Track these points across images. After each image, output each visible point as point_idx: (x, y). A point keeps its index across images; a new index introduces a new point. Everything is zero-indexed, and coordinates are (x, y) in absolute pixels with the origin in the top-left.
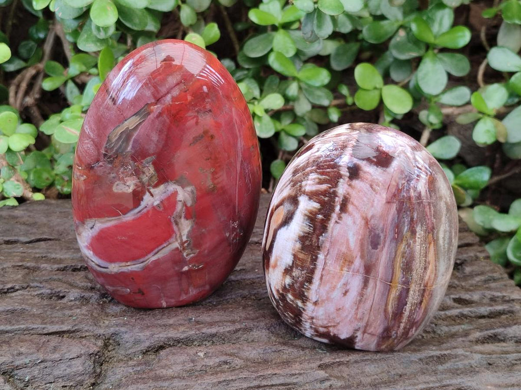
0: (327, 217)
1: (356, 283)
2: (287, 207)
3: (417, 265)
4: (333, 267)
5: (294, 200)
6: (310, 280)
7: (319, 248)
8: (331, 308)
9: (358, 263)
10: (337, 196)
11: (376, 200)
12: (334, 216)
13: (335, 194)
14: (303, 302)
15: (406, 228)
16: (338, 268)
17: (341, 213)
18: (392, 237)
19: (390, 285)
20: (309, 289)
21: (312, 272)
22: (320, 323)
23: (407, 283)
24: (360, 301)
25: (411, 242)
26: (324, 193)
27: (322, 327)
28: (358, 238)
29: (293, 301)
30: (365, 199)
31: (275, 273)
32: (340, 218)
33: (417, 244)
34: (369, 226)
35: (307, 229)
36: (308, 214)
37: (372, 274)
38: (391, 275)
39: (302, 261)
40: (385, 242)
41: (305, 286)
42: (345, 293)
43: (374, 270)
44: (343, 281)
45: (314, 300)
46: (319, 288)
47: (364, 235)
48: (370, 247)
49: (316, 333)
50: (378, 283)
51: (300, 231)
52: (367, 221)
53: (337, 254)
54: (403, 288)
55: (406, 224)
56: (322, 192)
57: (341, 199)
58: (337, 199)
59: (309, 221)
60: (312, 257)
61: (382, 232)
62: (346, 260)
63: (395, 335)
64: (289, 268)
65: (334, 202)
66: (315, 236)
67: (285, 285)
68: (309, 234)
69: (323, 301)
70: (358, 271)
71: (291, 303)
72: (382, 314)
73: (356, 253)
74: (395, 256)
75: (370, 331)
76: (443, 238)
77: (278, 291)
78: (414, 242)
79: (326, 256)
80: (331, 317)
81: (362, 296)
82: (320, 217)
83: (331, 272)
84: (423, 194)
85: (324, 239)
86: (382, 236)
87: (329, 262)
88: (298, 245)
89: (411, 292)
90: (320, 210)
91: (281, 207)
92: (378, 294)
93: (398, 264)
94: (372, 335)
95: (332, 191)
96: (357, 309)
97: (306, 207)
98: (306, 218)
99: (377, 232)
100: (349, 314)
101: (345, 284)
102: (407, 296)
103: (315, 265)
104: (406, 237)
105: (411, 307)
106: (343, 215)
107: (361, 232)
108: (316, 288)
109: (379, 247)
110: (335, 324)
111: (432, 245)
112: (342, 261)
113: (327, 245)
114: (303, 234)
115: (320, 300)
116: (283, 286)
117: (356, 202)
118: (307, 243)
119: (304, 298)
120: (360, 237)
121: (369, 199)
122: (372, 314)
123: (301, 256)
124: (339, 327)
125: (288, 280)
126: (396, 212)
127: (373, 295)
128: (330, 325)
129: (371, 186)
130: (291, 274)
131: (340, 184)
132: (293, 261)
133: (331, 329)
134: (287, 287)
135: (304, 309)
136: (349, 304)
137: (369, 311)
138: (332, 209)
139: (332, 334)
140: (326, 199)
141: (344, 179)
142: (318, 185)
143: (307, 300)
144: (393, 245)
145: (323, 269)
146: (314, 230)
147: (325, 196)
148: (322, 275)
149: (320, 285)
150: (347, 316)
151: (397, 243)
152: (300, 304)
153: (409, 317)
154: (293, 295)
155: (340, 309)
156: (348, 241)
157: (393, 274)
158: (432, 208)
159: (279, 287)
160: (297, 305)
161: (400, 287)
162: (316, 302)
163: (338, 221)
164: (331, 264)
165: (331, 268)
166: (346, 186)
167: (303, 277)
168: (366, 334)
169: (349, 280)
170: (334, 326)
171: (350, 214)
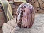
9: (27, 17)
18: (30, 13)
27: (23, 26)
28: (26, 14)
32: (24, 12)
50: (29, 19)
51: (20, 15)
72: (29, 23)
74: (30, 16)
97: (20, 12)
101: (26, 20)
105: (32, 21)
108: (23, 21)
113: (23, 16)
130: (20, 20)
141: (24, 8)
154: (20, 23)
155: (25, 23)
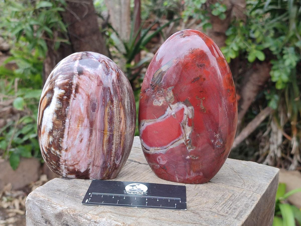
0: (69, 97)
1: (86, 133)
2: (49, 95)
3: (116, 120)
4: (74, 126)
5: (51, 91)
6: (62, 136)
7: (66, 116)
8: (74, 151)
9: (86, 122)
10: (73, 85)
11: (92, 84)
12: (72, 96)
13: (72, 84)
14: (60, 151)
15: (108, 99)
16: (76, 126)
17: (75, 94)
18: (102, 104)
19: (103, 133)
20: (62, 142)
21: (63, 131)
22: (70, 163)
23: (111, 131)
24: (89, 144)
25: (112, 106)
26: (67, 84)
27: (71, 166)
28: (85, 106)
29: (54, 152)
30: (87, 85)
31: (44, 137)
32: (75, 96)
33: (114, 107)
34: (90, 99)
35: (59, 106)
36: (59, 97)
37: (94, 127)
38: (103, 126)
39: (58, 125)
40: (99, 107)
41: (60, 141)
42: (81, 141)
43: (94, 124)
44: (79, 133)
45: (65, 148)
46: (67, 140)
47: (88, 104)
48: (92, 111)
49: (68, 172)
50: (97, 132)
51: (56, 107)
52: (89, 97)
53: (75, 118)
54: (110, 134)
55: (108, 97)
56: (65, 84)
57: (75, 86)
58: (73, 86)
59: (60, 101)
60: (63, 122)
61: (97, 102)
62: (80, 120)
63: (109, 165)
64: (51, 131)
65: (72, 88)
66: (63, 109)
67: (50, 143)
68: (60, 108)
69: (70, 148)
70: (87, 126)
71: (53, 153)
72: (101, 151)
73: (85, 115)
74: (104, 115)
75: (96, 164)
76: (128, 105)
77: (46, 148)
78: (113, 106)
79: (70, 120)
80: (75, 157)
81: (90, 142)
82: (65, 97)
83: (73, 129)
84: (115, 81)
85: (68, 110)
86: (97, 104)
87: (71, 123)
88: (55, 116)
89: (115, 137)
90: (65, 93)
91: (46, 97)
92: (98, 139)
93: (106, 119)
94: (98, 166)
95: (70, 82)
96: (88, 150)
97: (58, 93)
98: (58, 99)
99: (94, 102)
100: (84, 154)
101: (81, 135)
102: (113, 139)
103: (64, 126)
104: (109, 104)
105: (116, 146)
106: (77, 95)
107: (86, 103)
108: (66, 140)
109: (96, 110)
110: (78, 162)
111: (122, 108)
112: (78, 121)
113: (70, 113)
114: (57, 109)
115: (68, 147)
116: (49, 143)
117: (83, 87)
118: (60, 114)
119: (60, 148)
120: (86, 106)
121: (89, 84)
122: (96, 152)
123: (57, 122)
124: (80, 164)
125: (51, 139)
126: (103, 91)
127: (95, 140)
128: (75, 163)
129: (89, 77)
130: (52, 134)
131: (74, 78)
132: (53, 126)
133: (76, 166)
134: (51, 143)
135: (60, 156)
136: (84, 147)
137: (94, 150)
138: (71, 92)
139: (76, 170)
140: (68, 87)
141: (76, 75)
142: (63, 81)
143: (61, 149)
144: (103, 109)
145: (69, 128)
146: (63, 106)
147: (67, 85)
148: (68, 132)
149: (68, 138)
150: (83, 155)
151: (104, 107)
152: (58, 152)
153: (115, 152)
154: (54, 148)
155: (79, 151)
156: (80, 108)
157: (104, 126)
158: (120, 89)
159: (47, 145)
160: (57, 154)
161: (108, 133)
162: (66, 149)
163: (75, 98)
164: (73, 124)
165: (73, 127)
166: (77, 79)
167: (59, 135)
168: (94, 167)
169: (83, 132)
170: (77, 164)
171: (80, 94)
